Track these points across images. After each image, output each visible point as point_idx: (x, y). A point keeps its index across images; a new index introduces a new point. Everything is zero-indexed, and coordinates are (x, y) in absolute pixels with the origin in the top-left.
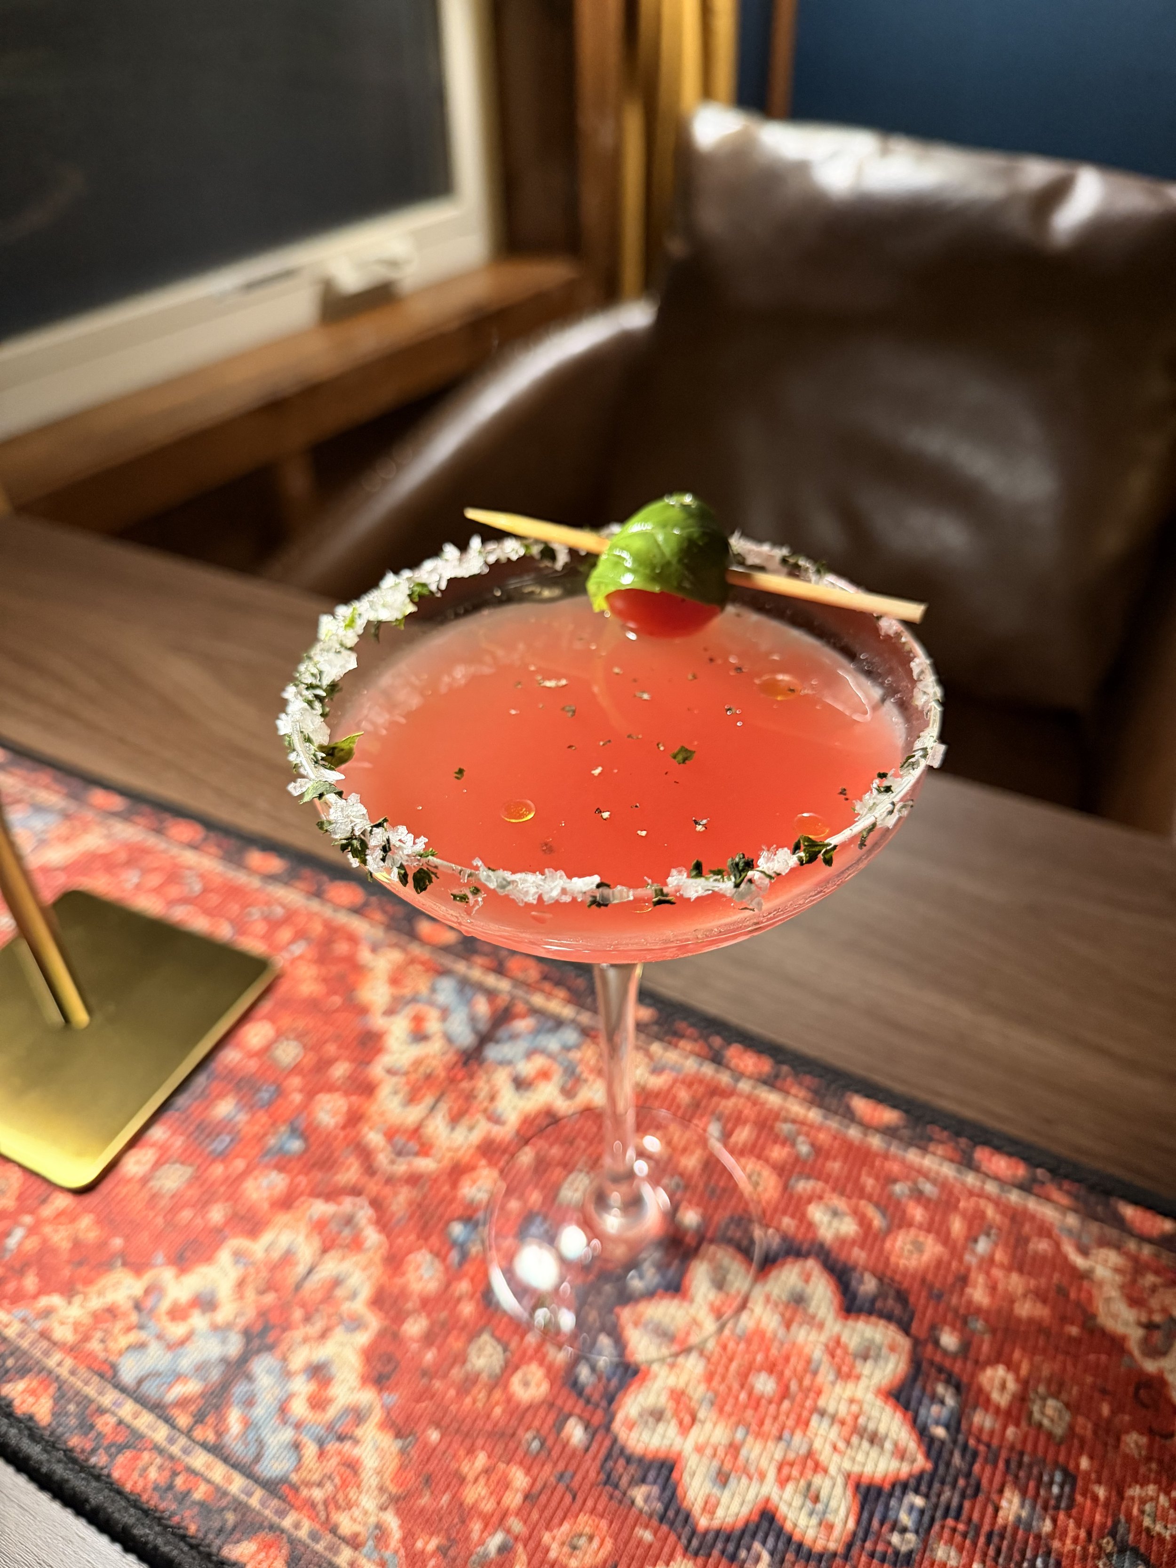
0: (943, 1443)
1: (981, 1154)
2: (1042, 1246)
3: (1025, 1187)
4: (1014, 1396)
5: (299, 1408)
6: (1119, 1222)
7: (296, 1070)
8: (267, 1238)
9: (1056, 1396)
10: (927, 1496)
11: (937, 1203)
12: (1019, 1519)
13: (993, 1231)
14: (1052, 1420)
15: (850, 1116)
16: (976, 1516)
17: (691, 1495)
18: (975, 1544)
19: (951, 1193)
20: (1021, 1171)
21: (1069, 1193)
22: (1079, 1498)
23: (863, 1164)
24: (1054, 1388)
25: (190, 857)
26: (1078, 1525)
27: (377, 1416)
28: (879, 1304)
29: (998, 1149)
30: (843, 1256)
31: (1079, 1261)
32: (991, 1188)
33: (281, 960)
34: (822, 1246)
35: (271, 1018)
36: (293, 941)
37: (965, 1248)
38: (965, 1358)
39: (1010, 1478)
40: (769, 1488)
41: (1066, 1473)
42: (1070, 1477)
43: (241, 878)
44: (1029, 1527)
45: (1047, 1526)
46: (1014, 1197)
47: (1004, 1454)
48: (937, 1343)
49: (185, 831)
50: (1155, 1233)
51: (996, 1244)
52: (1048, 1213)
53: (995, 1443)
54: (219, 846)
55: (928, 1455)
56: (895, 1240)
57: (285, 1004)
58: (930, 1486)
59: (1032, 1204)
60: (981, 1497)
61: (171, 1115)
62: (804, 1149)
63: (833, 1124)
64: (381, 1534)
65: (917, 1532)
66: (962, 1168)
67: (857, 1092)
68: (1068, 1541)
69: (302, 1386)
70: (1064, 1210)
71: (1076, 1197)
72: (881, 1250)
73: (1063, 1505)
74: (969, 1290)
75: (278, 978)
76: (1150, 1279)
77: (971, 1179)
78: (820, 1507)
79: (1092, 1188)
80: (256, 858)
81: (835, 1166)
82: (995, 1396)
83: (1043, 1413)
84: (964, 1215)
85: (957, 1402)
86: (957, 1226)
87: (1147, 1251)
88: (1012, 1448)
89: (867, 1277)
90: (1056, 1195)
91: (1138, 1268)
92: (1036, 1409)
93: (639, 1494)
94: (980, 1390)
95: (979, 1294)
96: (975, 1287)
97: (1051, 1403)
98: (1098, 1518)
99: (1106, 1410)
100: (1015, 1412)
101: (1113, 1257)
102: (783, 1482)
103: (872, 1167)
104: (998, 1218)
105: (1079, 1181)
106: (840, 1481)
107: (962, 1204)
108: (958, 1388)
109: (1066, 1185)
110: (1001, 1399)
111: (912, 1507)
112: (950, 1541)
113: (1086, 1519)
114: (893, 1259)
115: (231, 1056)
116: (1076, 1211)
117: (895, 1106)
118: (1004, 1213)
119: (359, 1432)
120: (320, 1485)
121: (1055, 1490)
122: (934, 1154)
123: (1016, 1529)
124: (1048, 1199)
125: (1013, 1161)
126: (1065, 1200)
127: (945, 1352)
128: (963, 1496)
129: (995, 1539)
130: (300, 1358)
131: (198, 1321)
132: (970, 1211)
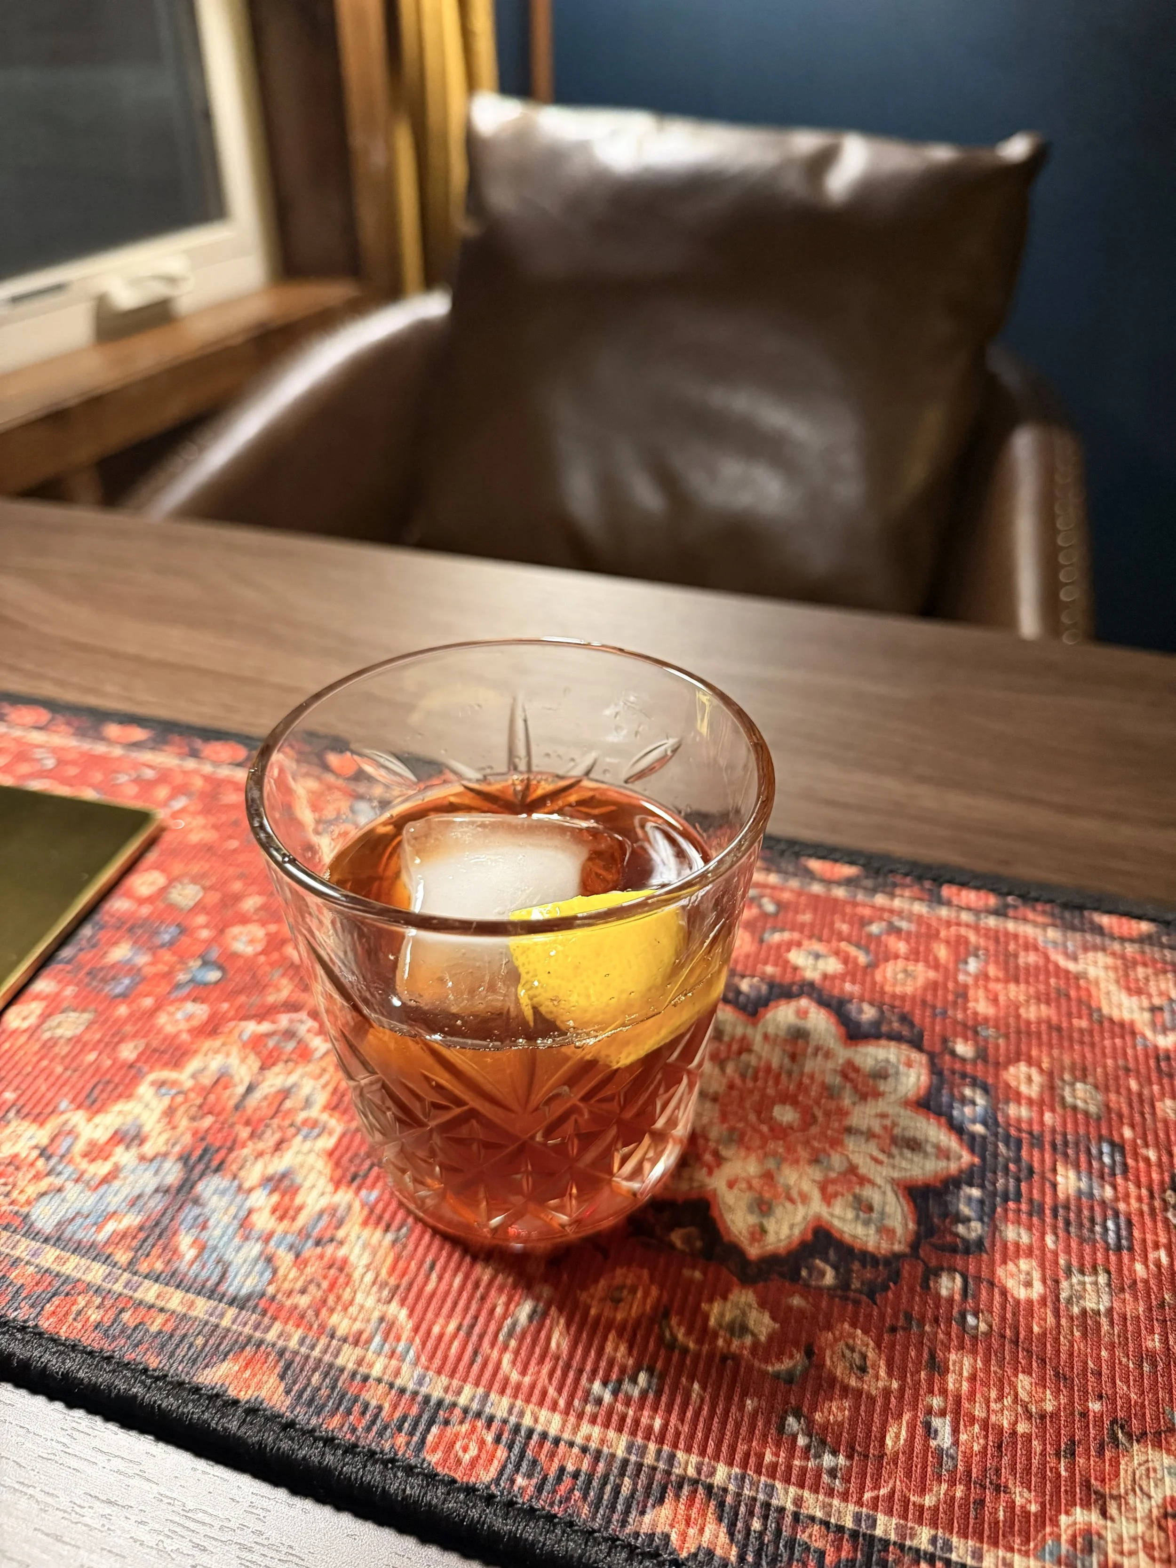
0: (984, 1138)
1: (947, 891)
2: (1032, 958)
3: (1000, 912)
4: (1042, 1086)
5: (263, 1221)
6: (1099, 930)
7: (199, 907)
8: (194, 1065)
9: (1084, 1079)
10: (982, 1187)
11: (918, 935)
12: (1079, 1191)
13: (981, 953)
14: (1085, 1102)
15: (810, 875)
16: (1036, 1195)
17: (734, 1229)
18: (1043, 1221)
19: (929, 926)
20: (992, 901)
21: (1044, 913)
22: (1130, 1162)
23: (834, 913)
24: (1078, 1073)
25: (37, 737)
26: (1138, 1186)
27: (358, 1214)
28: (884, 1028)
29: (964, 885)
30: (836, 992)
31: (1071, 966)
32: (965, 917)
33: (161, 815)
34: (812, 984)
35: (159, 866)
36: (172, 797)
37: (957, 970)
38: (985, 1060)
39: (1059, 1157)
40: (817, 1206)
41: (1112, 1144)
42: (1118, 1147)
43: (100, 749)
44: (1091, 1195)
45: (1109, 1192)
46: (992, 922)
47: (1048, 1138)
48: (953, 1053)
49: (28, 715)
50: (1135, 934)
51: (987, 963)
52: (1028, 931)
53: (1036, 1128)
54: (68, 724)
55: (972, 1150)
56: (884, 971)
57: (173, 853)
58: (983, 1177)
59: (1011, 926)
60: (1036, 1177)
61: (54, 968)
62: (770, 908)
63: (794, 883)
64: (389, 1328)
65: (981, 1220)
66: (934, 905)
67: (810, 856)
68: (1133, 1202)
69: (262, 1200)
70: (1044, 927)
71: (1053, 915)
72: (874, 983)
73: (1118, 1171)
74: (971, 1005)
75: (162, 830)
76: (1141, 971)
77: (944, 912)
78: (874, 1215)
79: (1065, 906)
80: (113, 730)
81: (806, 917)
82: (1024, 1089)
83: (1075, 1097)
84: (948, 942)
85: (987, 1101)
86: (942, 952)
87: (1130, 949)
88: (1053, 1131)
89: (866, 1007)
90: (1031, 915)
91: (1129, 965)
92: (1067, 1093)
93: (676, 1238)
94: (1008, 1086)
95: (981, 1006)
96: (976, 1000)
97: (1079, 1086)
98: (1155, 1176)
99: (1134, 1085)
100: (1047, 1099)
101: (1102, 959)
102: (828, 1198)
103: (844, 914)
104: (982, 942)
105: (1051, 901)
106: (889, 1189)
107: (943, 934)
108: (985, 1089)
109: (1039, 907)
110: (1032, 1091)
111: (969, 1199)
112: (1018, 1222)
113: (1143, 1179)
114: (888, 988)
115: (119, 904)
116: (1054, 925)
117: (852, 863)
118: (987, 937)
119: (341, 1234)
120: (303, 1291)
121: (1107, 1160)
122: (902, 896)
123: (1079, 1199)
124: (1025, 920)
125: (982, 893)
126: (1040, 919)
127: (963, 1060)
128: (1018, 1180)
129: (1061, 1211)
130: (254, 1174)
131: (123, 1156)
132: (953, 939)
